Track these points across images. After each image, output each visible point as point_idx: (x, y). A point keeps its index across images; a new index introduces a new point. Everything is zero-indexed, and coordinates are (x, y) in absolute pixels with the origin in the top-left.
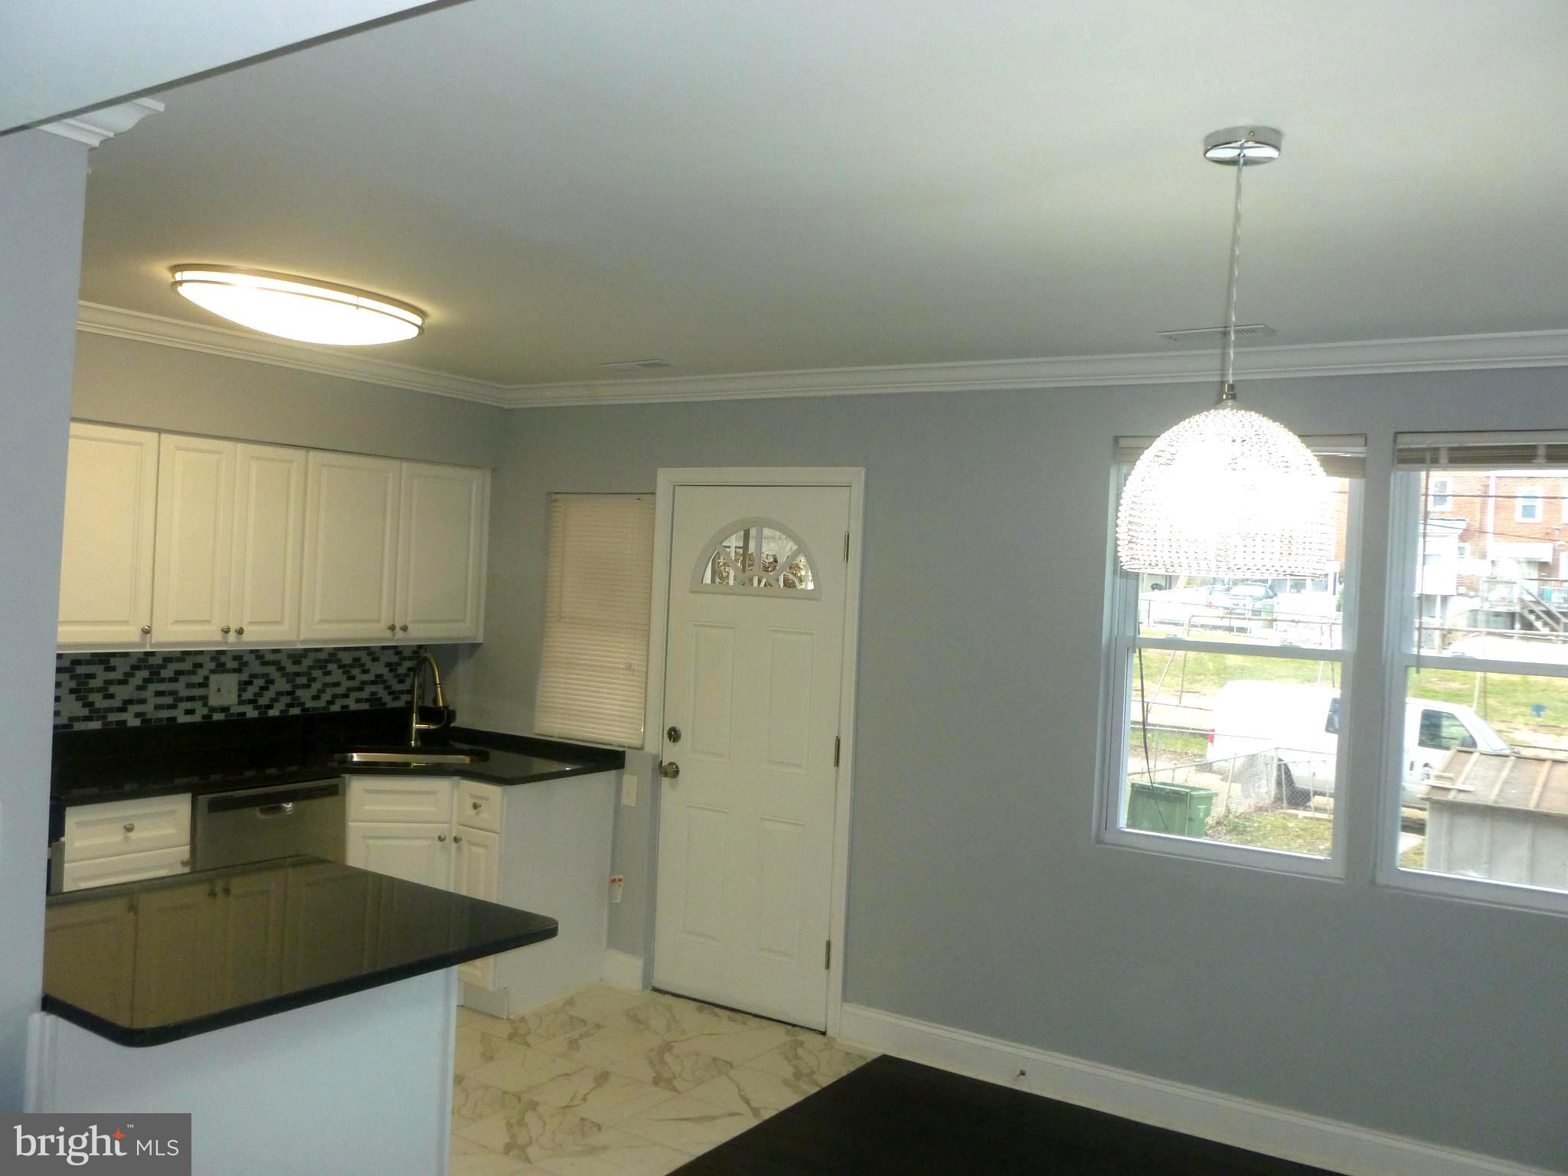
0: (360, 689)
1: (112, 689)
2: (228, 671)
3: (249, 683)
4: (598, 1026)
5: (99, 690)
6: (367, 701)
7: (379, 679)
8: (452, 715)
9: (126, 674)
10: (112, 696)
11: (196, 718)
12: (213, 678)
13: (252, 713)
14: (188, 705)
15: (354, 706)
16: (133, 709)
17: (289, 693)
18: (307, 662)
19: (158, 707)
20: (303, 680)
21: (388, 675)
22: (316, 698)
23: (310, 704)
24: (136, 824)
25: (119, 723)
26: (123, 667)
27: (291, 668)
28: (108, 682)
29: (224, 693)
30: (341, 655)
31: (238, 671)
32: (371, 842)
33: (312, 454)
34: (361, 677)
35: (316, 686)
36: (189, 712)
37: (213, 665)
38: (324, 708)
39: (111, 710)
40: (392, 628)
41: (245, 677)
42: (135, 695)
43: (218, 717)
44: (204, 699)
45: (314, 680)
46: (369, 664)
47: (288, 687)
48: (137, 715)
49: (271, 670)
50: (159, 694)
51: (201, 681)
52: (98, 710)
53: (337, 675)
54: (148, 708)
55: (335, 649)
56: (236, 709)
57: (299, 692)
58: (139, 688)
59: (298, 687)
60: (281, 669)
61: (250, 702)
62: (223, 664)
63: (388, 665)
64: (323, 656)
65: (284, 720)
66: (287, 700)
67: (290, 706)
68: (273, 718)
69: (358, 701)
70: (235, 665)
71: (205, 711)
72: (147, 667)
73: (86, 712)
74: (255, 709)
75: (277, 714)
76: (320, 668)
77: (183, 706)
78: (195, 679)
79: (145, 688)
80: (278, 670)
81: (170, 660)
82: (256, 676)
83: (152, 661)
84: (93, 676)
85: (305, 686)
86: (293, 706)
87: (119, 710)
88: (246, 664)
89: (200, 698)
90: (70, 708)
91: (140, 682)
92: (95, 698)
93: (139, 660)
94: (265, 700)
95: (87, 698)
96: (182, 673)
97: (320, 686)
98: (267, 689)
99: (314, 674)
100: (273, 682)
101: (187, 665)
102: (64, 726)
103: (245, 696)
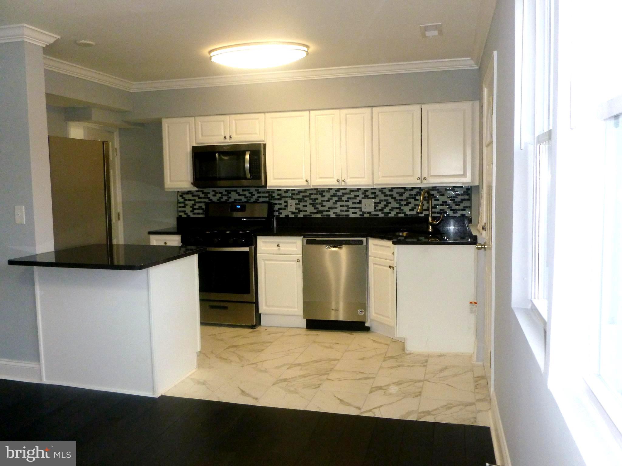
1: (325, 203)
2: (370, 198)
3: (380, 203)
5: (320, 204)
6: (438, 213)
7: (444, 203)
9: (329, 198)
10: (324, 206)
11: (357, 215)
12: (363, 201)
13: (381, 215)
14: (354, 211)
16: (332, 211)
17: (397, 208)
18: (406, 195)
19: (342, 211)
20: (405, 203)
21: (450, 202)
22: (410, 210)
23: (408, 213)
24: (281, 245)
25: (327, 215)
26: (327, 195)
27: (398, 198)
28: (323, 201)
29: (368, 206)
31: (374, 198)
34: (434, 203)
35: (410, 206)
36: (355, 213)
37: (363, 196)
38: (416, 215)
39: (324, 211)
41: (377, 200)
42: (333, 206)
43: (365, 215)
44: (360, 208)
45: (410, 203)
46: (438, 197)
47: (397, 205)
48: (334, 213)
49: (389, 198)
50: (341, 206)
51: (359, 202)
52: (320, 211)
54: (338, 211)
56: (374, 213)
57: (402, 208)
58: (334, 203)
59: (402, 205)
61: (380, 210)
62: (368, 196)
64: (415, 192)
65: (396, 218)
66: (398, 210)
67: (398, 213)
68: (390, 217)
70: (373, 196)
71: (361, 213)
72: (336, 196)
73: (315, 211)
74: (382, 213)
75: (393, 216)
76: (412, 198)
77: (352, 211)
78: (355, 201)
79: (337, 204)
80: (392, 198)
81: (345, 194)
82: (382, 201)
83: (339, 194)
84: (317, 199)
85: (405, 205)
86: (400, 213)
87: (327, 211)
88: (378, 196)
89: (358, 208)
90: (310, 209)
91: (334, 201)
92: (319, 206)
93: (334, 193)
94: (387, 210)
95: (316, 206)
96: (350, 198)
97: (413, 206)
98: (388, 206)
99: (410, 200)
100: (390, 203)
101: (352, 196)
102: (308, 215)
103: (378, 208)
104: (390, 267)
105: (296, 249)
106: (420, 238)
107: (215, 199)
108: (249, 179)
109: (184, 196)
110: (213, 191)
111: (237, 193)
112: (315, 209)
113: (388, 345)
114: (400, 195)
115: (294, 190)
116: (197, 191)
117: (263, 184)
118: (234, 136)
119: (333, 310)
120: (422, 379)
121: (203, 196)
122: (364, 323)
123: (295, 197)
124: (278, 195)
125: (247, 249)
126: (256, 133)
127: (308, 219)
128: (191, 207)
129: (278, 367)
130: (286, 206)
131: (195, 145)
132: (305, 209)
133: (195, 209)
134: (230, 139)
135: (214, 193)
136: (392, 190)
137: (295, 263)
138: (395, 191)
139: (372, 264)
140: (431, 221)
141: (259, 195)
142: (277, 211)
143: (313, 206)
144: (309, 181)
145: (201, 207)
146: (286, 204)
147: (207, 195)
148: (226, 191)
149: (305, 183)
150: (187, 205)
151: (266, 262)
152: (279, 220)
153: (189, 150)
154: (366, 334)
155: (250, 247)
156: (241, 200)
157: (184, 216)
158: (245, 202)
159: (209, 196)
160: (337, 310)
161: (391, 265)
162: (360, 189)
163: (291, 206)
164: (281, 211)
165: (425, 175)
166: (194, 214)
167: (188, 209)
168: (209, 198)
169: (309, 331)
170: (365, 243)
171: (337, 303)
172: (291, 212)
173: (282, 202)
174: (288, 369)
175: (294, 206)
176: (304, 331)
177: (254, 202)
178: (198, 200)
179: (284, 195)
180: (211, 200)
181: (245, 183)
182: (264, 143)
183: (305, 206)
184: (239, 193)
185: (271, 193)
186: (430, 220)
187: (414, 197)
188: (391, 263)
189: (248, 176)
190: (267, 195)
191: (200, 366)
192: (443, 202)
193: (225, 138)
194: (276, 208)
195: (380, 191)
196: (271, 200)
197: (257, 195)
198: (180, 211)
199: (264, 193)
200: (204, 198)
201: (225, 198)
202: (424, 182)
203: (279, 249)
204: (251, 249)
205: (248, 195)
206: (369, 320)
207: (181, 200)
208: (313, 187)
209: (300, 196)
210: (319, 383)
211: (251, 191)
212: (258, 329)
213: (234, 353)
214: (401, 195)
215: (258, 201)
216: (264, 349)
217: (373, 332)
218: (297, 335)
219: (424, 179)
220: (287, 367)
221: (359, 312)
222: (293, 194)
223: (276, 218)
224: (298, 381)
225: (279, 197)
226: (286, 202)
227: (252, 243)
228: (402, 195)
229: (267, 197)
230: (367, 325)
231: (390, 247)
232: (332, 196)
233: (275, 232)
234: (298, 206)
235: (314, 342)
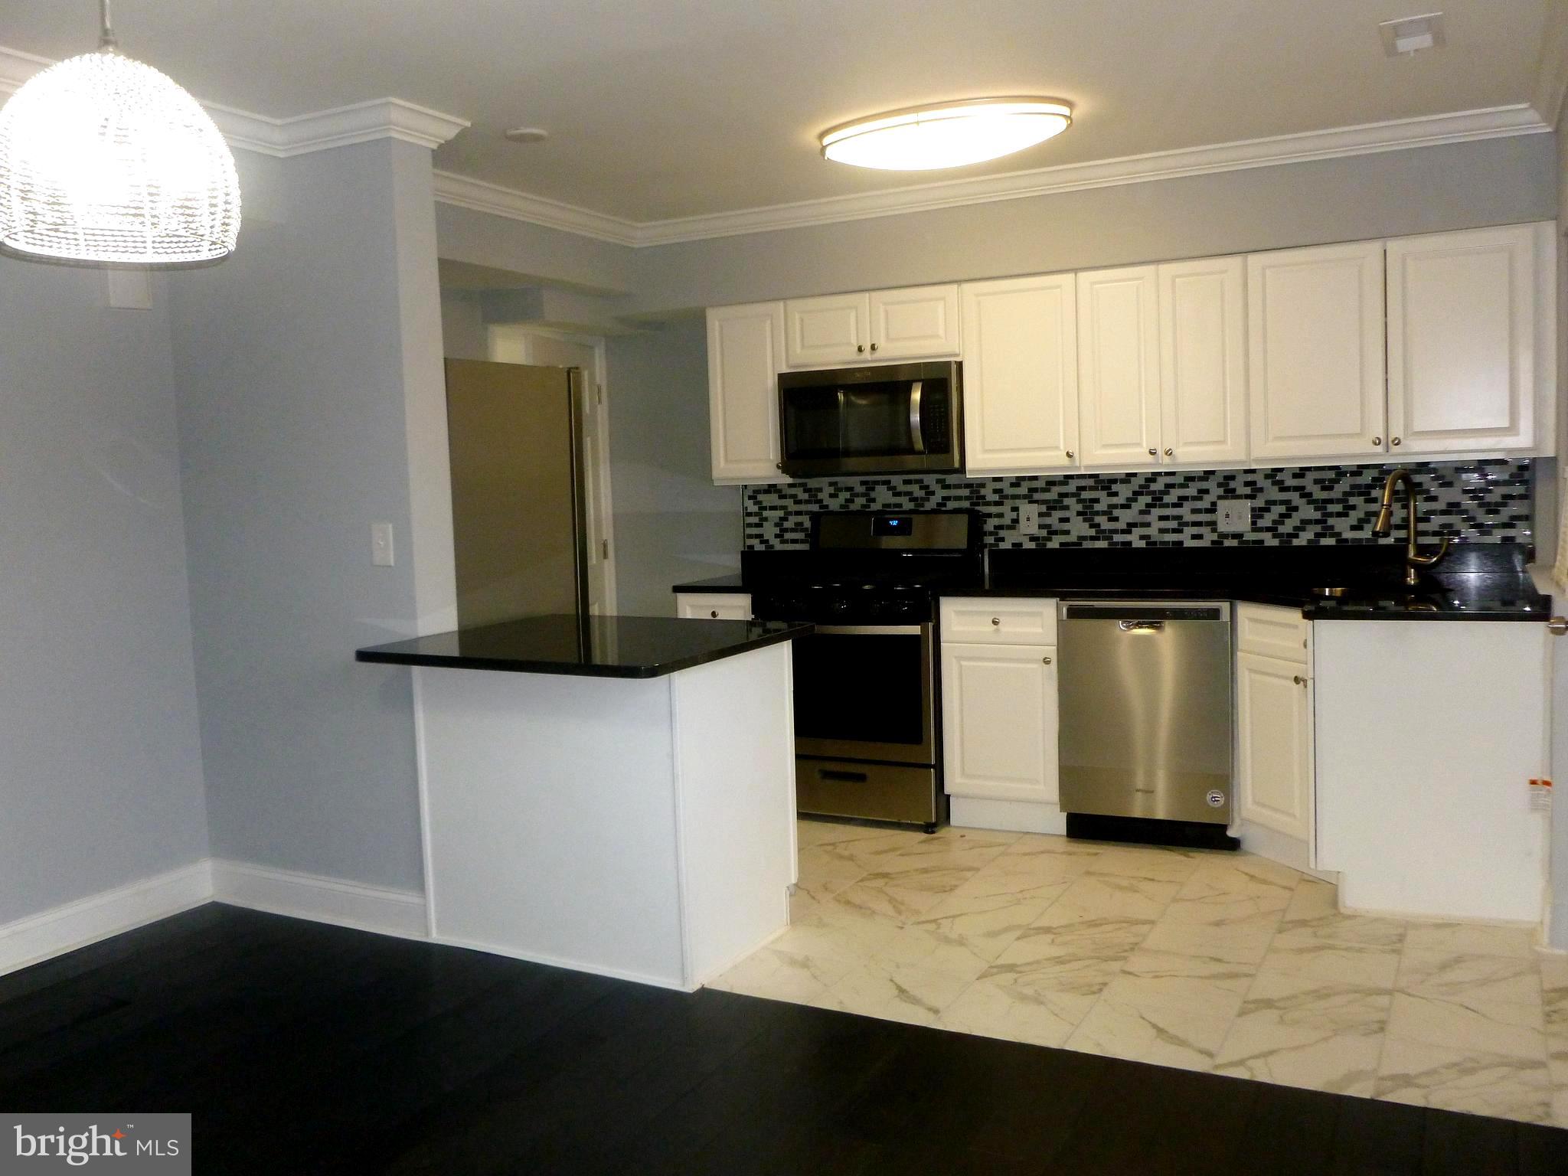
1: (1116, 513)
2: (1239, 497)
3: (1268, 510)
5: (1104, 513)
6: (1435, 534)
7: (1453, 508)
9: (1128, 499)
10: (1116, 519)
11: (1205, 543)
12: (1221, 504)
13: (1270, 541)
14: (1195, 530)
16: (1137, 532)
17: (1317, 522)
18: (1344, 486)
19: (1162, 531)
20: (1337, 508)
21: (1467, 503)
22: (1353, 528)
23: (1348, 535)
24: (1002, 619)
25: (1123, 543)
26: (1124, 492)
27: (1319, 494)
28: (1112, 506)
29: (1235, 518)
31: (1252, 497)
34: (1424, 507)
35: (1354, 517)
36: (1199, 537)
37: (1221, 491)
38: (1370, 540)
39: (1116, 531)
41: (1260, 502)
42: (1139, 519)
43: (1227, 543)
44: (1213, 525)
45: (1353, 507)
46: (1434, 490)
47: (1318, 515)
48: (1142, 537)
49: (1295, 498)
50: (1162, 518)
51: (1209, 506)
52: (1104, 531)
54: (1153, 531)
56: (1251, 536)
57: (1331, 521)
58: (1142, 512)
59: (1331, 515)
60: (1306, 495)
61: (1268, 529)
62: (1234, 490)
64: (1367, 478)
65: (1313, 548)
66: (1318, 528)
67: (1318, 535)
68: (1299, 547)
70: (1248, 490)
71: (1215, 537)
72: (1148, 494)
73: (1092, 532)
74: (1274, 536)
75: (1304, 543)
76: (1360, 494)
77: (1189, 531)
78: (1199, 505)
79: (1149, 513)
80: (1302, 496)
81: (1172, 486)
82: (1274, 503)
83: (1154, 487)
84: (1097, 501)
85: (1339, 515)
86: (1324, 535)
87: (1123, 532)
88: (1261, 490)
89: (1208, 524)
90: (1079, 528)
91: (1143, 507)
92: (1101, 520)
93: (1141, 486)
94: (1287, 528)
95: (1093, 520)
96: (1186, 498)
97: (1362, 515)
98: (1289, 516)
99: (1353, 501)
100: (1296, 509)
101: (1191, 491)
102: (1073, 544)
103: (1261, 523)
104: (1297, 680)
105: (1040, 630)
106: (1382, 603)
107: (834, 505)
108: (920, 453)
109: (760, 497)
110: (831, 484)
111: (889, 489)
112: (1091, 526)
113: (1291, 889)
114: (1324, 489)
115: (1035, 478)
116: (790, 486)
117: (957, 465)
118: (881, 344)
119: (1138, 791)
120: (1389, 985)
121: (806, 496)
122: (1224, 827)
123: (1037, 496)
124: (995, 491)
125: (915, 630)
126: (937, 336)
127: (1072, 553)
128: (776, 525)
129: (992, 934)
130: (1016, 521)
131: (785, 370)
132: (1065, 526)
133: (786, 530)
134: (871, 354)
135: (832, 490)
136: (1301, 473)
137: (1038, 667)
138: (1310, 476)
139: (1247, 673)
140: (1415, 555)
141: (946, 493)
142: (991, 534)
143: (1085, 520)
144: (1076, 455)
145: (801, 524)
146: (1014, 515)
147: (816, 496)
148: (863, 483)
149: (1066, 461)
150: (766, 519)
151: (964, 663)
152: (997, 556)
153: (771, 383)
154: (1230, 857)
155: (923, 623)
156: (900, 505)
157: (759, 547)
158: (911, 512)
159: (820, 496)
160: (1149, 792)
161: (1300, 675)
162: (1213, 472)
163: (1028, 519)
164: (1002, 533)
165: (1396, 432)
166: (783, 542)
167: (769, 531)
168: (821, 501)
169: (1072, 844)
170: (1225, 616)
171: (1150, 774)
172: (1028, 537)
173: (1006, 509)
174: (1018, 939)
175: (1036, 520)
176: (1063, 845)
177: (933, 511)
178: (793, 507)
179: (1010, 491)
180: (827, 506)
181: (911, 461)
182: (958, 359)
183: (1066, 520)
184: (894, 488)
185: (976, 487)
186: (1411, 554)
187: (1364, 491)
188: (1297, 670)
189: (919, 445)
190: (966, 492)
191: (797, 918)
192: (1450, 505)
193: (860, 349)
194: (990, 524)
195: (1267, 477)
196: (978, 504)
197: (940, 493)
198: (750, 536)
199: (958, 486)
200: (807, 502)
201: (860, 501)
202: (1395, 449)
203: (997, 631)
204: (924, 630)
205: (919, 493)
206: (1237, 821)
207: (752, 508)
208: (1085, 471)
209: (1052, 495)
210: (1100, 980)
211: (925, 483)
212: (942, 832)
213: (880, 891)
214: (1327, 487)
215: (944, 509)
216: (956, 886)
217: (1246, 853)
218: (1042, 852)
219: (1393, 441)
220: (1018, 933)
221: (1209, 797)
222: (1032, 490)
223: (990, 552)
224: (1044, 973)
225: (996, 498)
226: (1015, 509)
227: (930, 615)
228: (1331, 488)
229: (967, 498)
230: (1231, 833)
231: (1296, 627)
232: (1135, 493)
233: (987, 587)
234: (1047, 521)
235: (1088, 873)
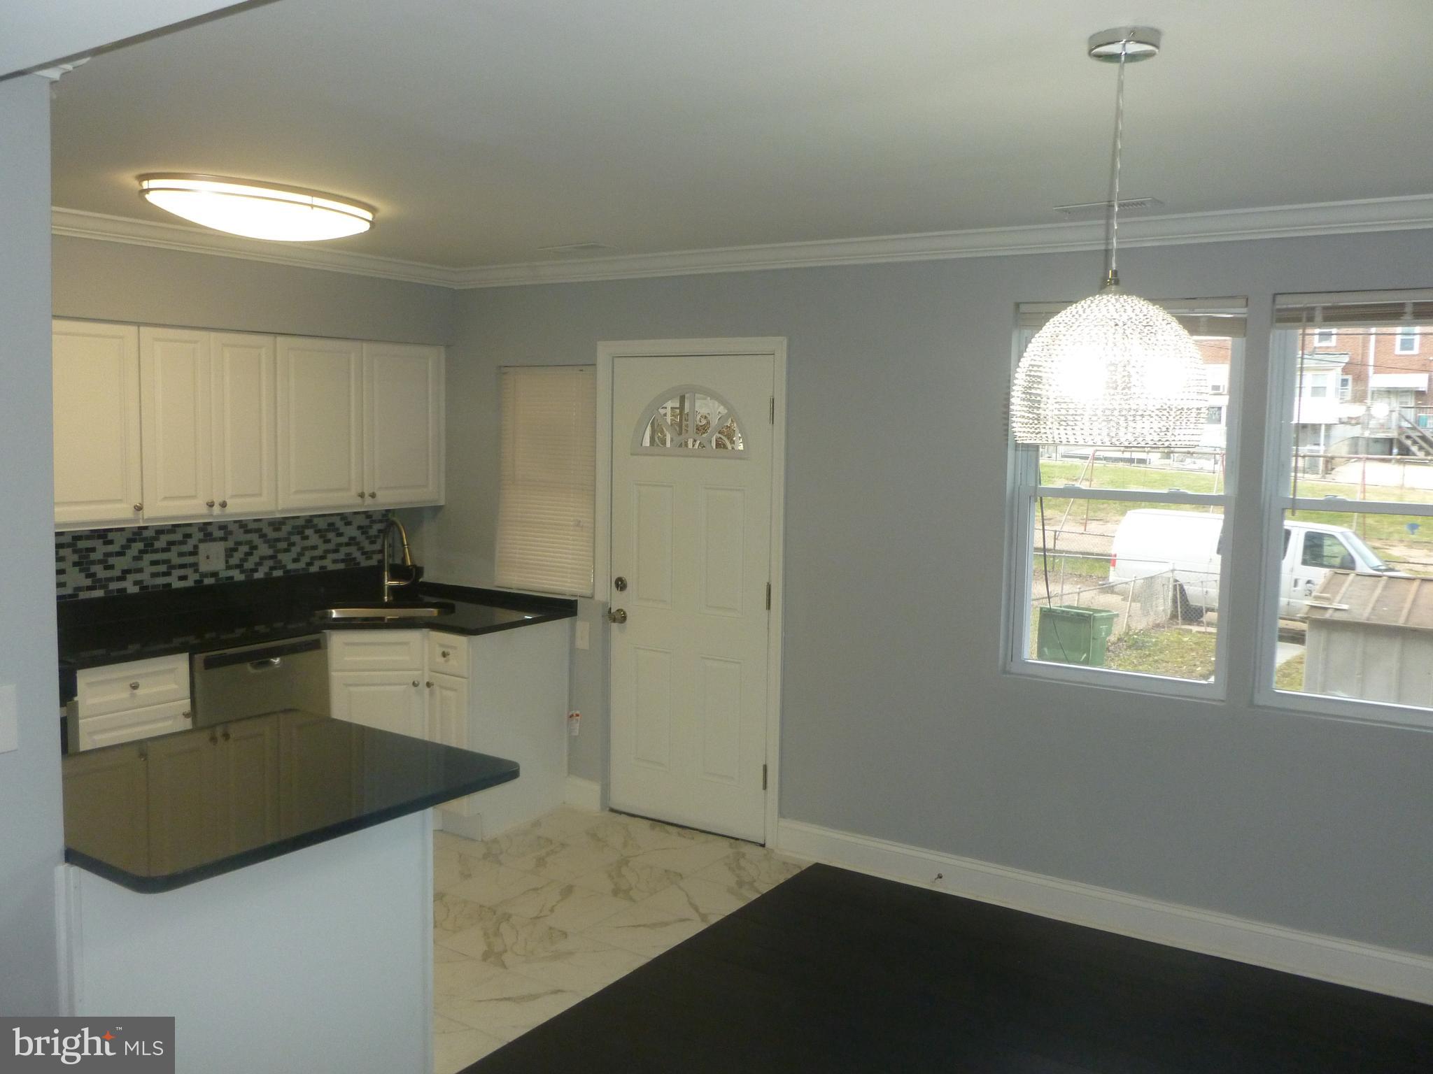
0: (336, 551)
1: (111, 561)
2: (214, 540)
3: (235, 550)
4: (563, 845)
5: (100, 562)
6: (343, 561)
7: (352, 541)
8: (419, 571)
9: (122, 547)
10: (111, 567)
11: (189, 583)
12: (202, 547)
13: (238, 576)
14: (182, 572)
15: (331, 567)
16: (131, 578)
17: (271, 557)
18: (286, 528)
19: (154, 575)
20: (283, 545)
21: (360, 537)
22: (295, 560)
23: (291, 566)
24: (140, 681)
25: (119, 591)
26: (120, 540)
27: (272, 535)
28: (107, 555)
29: (213, 560)
30: (316, 521)
31: (224, 539)
32: (352, 689)
33: (280, 339)
34: (335, 540)
35: (295, 550)
36: (182, 578)
37: (201, 535)
38: (303, 569)
39: (111, 579)
40: (362, 495)
41: (230, 544)
42: (132, 565)
43: (209, 581)
44: (195, 566)
45: (293, 544)
46: (343, 529)
47: (270, 552)
48: (136, 583)
49: (254, 537)
50: (154, 563)
51: (192, 550)
52: (100, 580)
53: (314, 539)
54: (145, 577)
55: (311, 516)
56: (224, 574)
57: (280, 556)
58: (136, 559)
59: (279, 551)
60: (263, 536)
61: (237, 566)
62: (211, 534)
63: (360, 528)
64: (301, 522)
65: (268, 580)
66: (270, 563)
67: (272, 568)
68: (259, 580)
69: (335, 561)
70: (221, 534)
71: (197, 577)
72: (142, 540)
73: (89, 582)
74: (241, 572)
75: (262, 576)
76: (298, 533)
77: (177, 573)
78: (185, 548)
79: (141, 559)
80: (260, 537)
82: (241, 543)
83: (145, 534)
84: (93, 550)
85: (285, 551)
86: (276, 569)
87: (118, 579)
88: (231, 533)
89: (192, 565)
90: (74, 579)
91: (136, 553)
92: (98, 570)
94: (250, 564)
95: (89, 569)
96: (173, 543)
97: (299, 550)
98: (251, 554)
99: (293, 539)
100: (256, 547)
101: (178, 536)
102: (70, 596)
103: (232, 562)
105: (174, 686)
112: (88, 576)
114: (275, 530)
140: (388, 580)
143: (81, 571)
186: (386, 578)
187: (301, 531)
192: (350, 539)
214: (277, 529)
219: (371, 495)
228: (279, 529)
232: (129, 540)
